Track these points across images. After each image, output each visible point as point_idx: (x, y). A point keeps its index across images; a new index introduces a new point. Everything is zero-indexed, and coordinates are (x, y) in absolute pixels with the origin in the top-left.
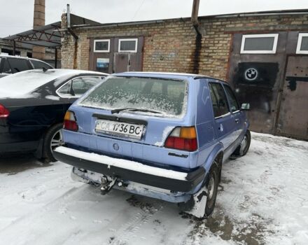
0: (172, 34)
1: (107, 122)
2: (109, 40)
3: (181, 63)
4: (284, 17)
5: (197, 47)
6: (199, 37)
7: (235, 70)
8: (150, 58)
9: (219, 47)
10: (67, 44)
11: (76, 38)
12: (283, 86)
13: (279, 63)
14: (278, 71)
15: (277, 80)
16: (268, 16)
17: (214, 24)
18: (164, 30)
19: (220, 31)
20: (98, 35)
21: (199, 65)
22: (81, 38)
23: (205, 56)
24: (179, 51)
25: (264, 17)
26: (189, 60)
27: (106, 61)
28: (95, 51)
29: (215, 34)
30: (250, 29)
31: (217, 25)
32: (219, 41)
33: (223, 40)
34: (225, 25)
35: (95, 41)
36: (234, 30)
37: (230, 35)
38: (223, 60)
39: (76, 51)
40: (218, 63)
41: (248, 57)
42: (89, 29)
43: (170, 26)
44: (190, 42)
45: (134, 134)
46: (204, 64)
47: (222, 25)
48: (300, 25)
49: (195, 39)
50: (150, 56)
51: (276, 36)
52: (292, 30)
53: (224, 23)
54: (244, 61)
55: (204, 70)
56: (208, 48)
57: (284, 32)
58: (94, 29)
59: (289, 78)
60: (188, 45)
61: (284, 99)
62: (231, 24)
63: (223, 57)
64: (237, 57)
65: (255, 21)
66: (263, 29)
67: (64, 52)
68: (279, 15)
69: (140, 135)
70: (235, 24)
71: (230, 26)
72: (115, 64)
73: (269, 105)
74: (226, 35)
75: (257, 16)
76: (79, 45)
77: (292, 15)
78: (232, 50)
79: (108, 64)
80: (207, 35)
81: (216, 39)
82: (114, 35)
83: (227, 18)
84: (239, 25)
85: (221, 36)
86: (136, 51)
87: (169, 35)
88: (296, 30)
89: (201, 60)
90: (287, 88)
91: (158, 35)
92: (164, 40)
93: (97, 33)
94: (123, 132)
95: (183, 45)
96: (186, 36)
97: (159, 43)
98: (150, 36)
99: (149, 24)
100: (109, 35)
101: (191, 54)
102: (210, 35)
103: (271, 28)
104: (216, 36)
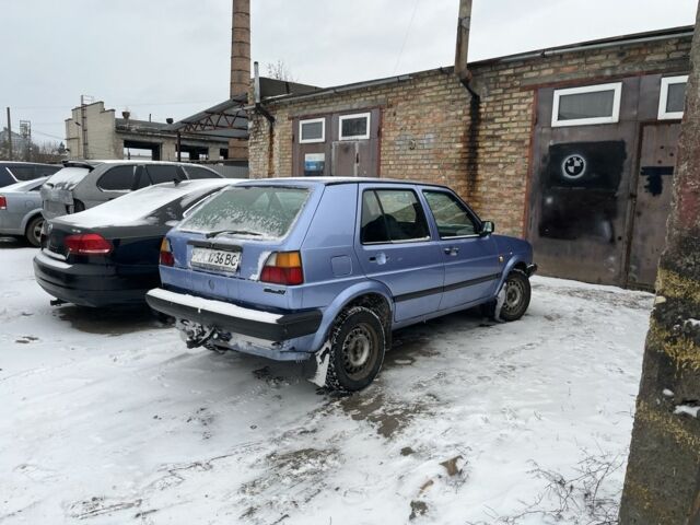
0: (429, 100)
1: (203, 250)
2: (323, 120)
3: (445, 152)
4: (631, 47)
5: (472, 120)
6: (476, 102)
7: (544, 160)
8: (392, 148)
9: (512, 117)
10: (257, 131)
11: (271, 120)
12: (636, 188)
13: (626, 140)
14: (625, 157)
15: (625, 175)
16: (601, 49)
17: (501, 73)
18: (415, 92)
19: (513, 87)
20: (306, 112)
21: (477, 154)
22: (279, 120)
23: (488, 137)
24: (442, 130)
25: (593, 53)
26: (460, 146)
27: (318, 157)
28: (301, 141)
29: (504, 93)
30: (568, 78)
31: (507, 76)
32: (511, 105)
33: (519, 103)
34: (521, 74)
35: (302, 122)
36: (539, 82)
37: (532, 92)
38: (522, 141)
39: (272, 143)
40: (513, 149)
41: (566, 132)
42: (291, 103)
43: (424, 85)
44: (460, 112)
45: (230, 266)
46: (487, 153)
47: (515, 75)
48: (663, 62)
49: (468, 106)
50: (391, 144)
51: (617, 87)
52: (649, 73)
53: (518, 70)
54: (559, 142)
55: (488, 164)
56: (492, 120)
57: (632, 78)
58: (299, 101)
59: (646, 171)
60: (458, 117)
61: (639, 214)
62: (532, 71)
63: (521, 137)
64: (545, 134)
65: (575, 61)
66: (591, 75)
67: (253, 147)
68: (622, 46)
69: (236, 267)
70: (540, 70)
71: (531, 75)
72: (333, 164)
73: (612, 227)
74: (524, 94)
75: (579, 52)
76: (277, 132)
77: (646, 43)
78: (536, 122)
79: (322, 163)
80: (490, 96)
81: (506, 102)
82: (331, 109)
83: (525, 61)
84: (547, 72)
85: (515, 95)
86: (367, 136)
87: (423, 100)
88: (656, 72)
89: (480, 144)
90: (644, 190)
91: (406, 103)
92: (415, 112)
93: (305, 107)
94: (218, 264)
95: (447, 118)
96: (453, 101)
97: (407, 118)
98: (390, 106)
99: (388, 84)
100: (324, 110)
101: (462, 134)
102: (495, 95)
103: (608, 73)
104: (506, 96)
